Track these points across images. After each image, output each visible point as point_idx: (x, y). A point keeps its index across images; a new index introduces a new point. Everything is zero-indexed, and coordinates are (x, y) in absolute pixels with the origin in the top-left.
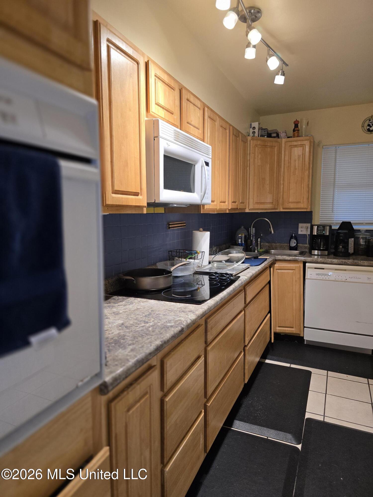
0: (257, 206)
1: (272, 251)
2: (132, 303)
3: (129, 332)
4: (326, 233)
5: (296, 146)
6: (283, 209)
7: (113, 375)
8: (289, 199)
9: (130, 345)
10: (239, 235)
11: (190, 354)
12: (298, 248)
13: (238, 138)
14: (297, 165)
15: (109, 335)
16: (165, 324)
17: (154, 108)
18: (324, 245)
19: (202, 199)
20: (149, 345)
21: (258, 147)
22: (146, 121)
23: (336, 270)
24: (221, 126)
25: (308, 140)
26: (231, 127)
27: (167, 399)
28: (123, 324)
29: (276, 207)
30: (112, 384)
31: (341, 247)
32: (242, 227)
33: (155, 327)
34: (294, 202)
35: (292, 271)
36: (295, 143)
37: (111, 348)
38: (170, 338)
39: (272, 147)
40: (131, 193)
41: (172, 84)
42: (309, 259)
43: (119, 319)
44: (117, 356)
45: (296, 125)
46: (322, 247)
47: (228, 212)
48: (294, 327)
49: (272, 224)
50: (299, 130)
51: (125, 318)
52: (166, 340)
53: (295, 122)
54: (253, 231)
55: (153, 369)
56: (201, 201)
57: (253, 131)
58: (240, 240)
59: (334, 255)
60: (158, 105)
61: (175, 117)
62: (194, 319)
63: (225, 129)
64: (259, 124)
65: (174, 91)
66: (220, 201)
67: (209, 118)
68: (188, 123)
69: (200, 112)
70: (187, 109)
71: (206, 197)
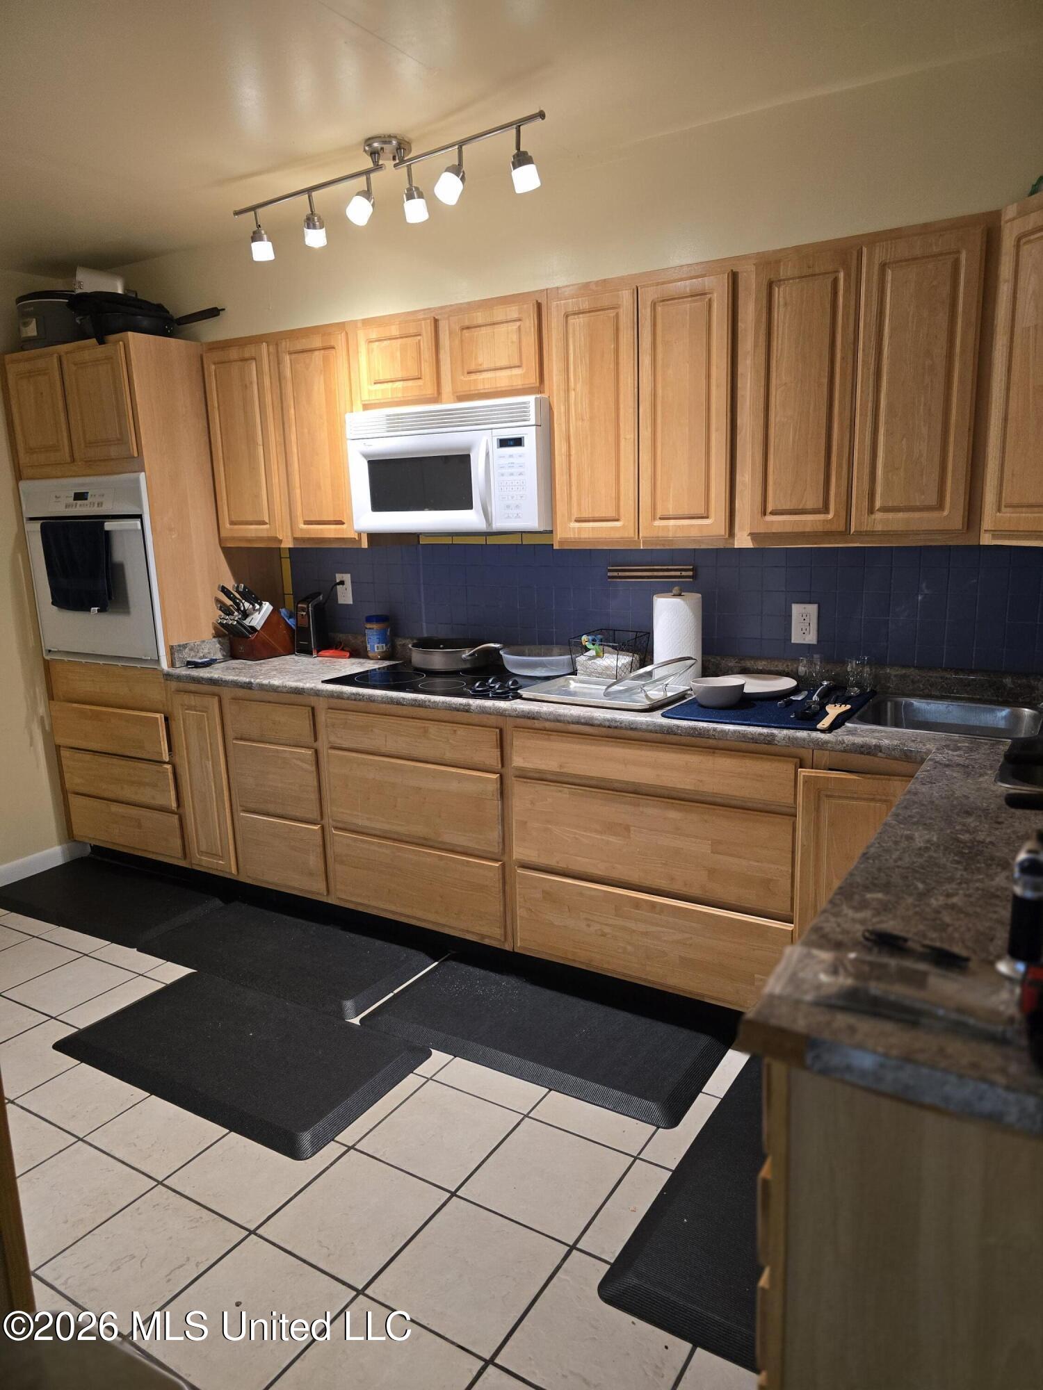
24: (658, 303)
41: (412, 329)
56: (490, 524)
60: (378, 383)
65: (419, 338)
66: (658, 516)
67: (569, 318)
68: (468, 373)
69: (519, 327)
70: (462, 350)
71: (511, 515)
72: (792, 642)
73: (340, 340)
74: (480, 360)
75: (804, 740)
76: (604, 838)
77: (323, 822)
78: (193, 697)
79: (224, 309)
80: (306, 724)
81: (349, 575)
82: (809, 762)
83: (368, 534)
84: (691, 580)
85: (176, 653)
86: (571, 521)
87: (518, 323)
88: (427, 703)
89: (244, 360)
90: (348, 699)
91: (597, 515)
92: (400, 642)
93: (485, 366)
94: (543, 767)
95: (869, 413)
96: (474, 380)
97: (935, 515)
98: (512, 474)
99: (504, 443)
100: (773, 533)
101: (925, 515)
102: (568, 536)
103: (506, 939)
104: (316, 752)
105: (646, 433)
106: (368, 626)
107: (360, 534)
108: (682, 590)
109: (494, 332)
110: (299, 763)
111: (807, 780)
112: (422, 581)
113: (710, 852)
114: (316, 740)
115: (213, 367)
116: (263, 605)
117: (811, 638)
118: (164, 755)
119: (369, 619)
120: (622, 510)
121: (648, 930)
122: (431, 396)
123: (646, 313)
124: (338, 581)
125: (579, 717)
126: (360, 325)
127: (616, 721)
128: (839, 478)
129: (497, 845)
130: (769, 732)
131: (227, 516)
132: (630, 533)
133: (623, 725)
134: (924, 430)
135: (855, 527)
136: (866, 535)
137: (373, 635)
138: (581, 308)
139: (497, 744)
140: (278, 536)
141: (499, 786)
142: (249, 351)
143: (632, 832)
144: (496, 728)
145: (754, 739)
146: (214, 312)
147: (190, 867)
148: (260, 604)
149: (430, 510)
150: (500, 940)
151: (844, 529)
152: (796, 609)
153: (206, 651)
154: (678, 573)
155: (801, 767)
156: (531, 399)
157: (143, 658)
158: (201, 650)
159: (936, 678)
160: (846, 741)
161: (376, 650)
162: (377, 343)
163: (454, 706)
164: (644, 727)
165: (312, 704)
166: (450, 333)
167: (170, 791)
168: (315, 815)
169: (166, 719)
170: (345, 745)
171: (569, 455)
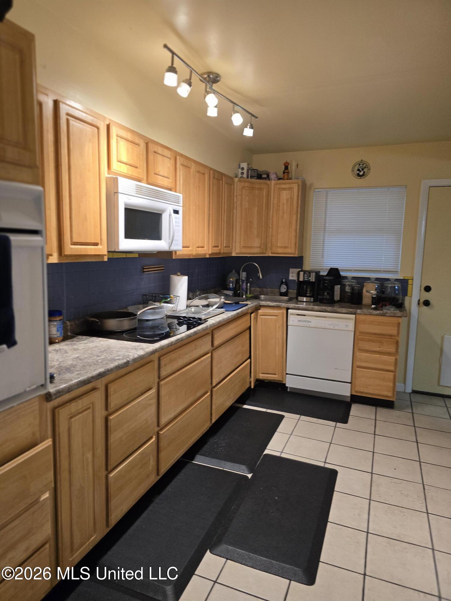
0: (244, 250)
1: (261, 297)
2: (93, 342)
3: (81, 363)
4: (312, 279)
5: (284, 189)
6: (272, 253)
7: (57, 388)
8: (277, 243)
9: (77, 371)
10: (230, 278)
11: (138, 384)
12: (289, 294)
13: (221, 182)
14: (285, 209)
15: (63, 365)
16: (114, 358)
17: (116, 166)
18: (310, 291)
19: (170, 245)
20: (93, 371)
21: (246, 189)
22: (107, 178)
23: (317, 316)
24: (198, 172)
25: (297, 183)
26: (211, 172)
27: (111, 418)
28: (78, 357)
29: (265, 252)
30: (55, 394)
31: (326, 293)
32: (234, 271)
33: (104, 360)
34: (282, 247)
35: (275, 317)
36: (284, 186)
37: (61, 373)
38: (114, 368)
39: (260, 189)
40: (90, 244)
41: (137, 140)
42: (291, 305)
43: (76, 354)
44: (64, 378)
45: (286, 168)
46: (309, 294)
47: (208, 256)
48: (277, 374)
49: (260, 269)
50: (288, 172)
51: (82, 353)
52: (110, 369)
53: (285, 164)
54: (244, 275)
55: (96, 390)
56: (169, 248)
57: (242, 171)
58: (231, 285)
59: (320, 302)
60: (121, 162)
61: (140, 171)
62: (142, 355)
63: (204, 174)
64: (248, 165)
65: (138, 147)
67: (182, 166)
68: (156, 174)
69: (170, 161)
70: (154, 162)
71: (176, 244)
74: (160, 170)
93: (160, 173)
98: (176, 226)
99: (175, 212)
100: (214, 253)
109: (163, 160)
138: (184, 164)
156: (180, 195)
162: (120, 139)
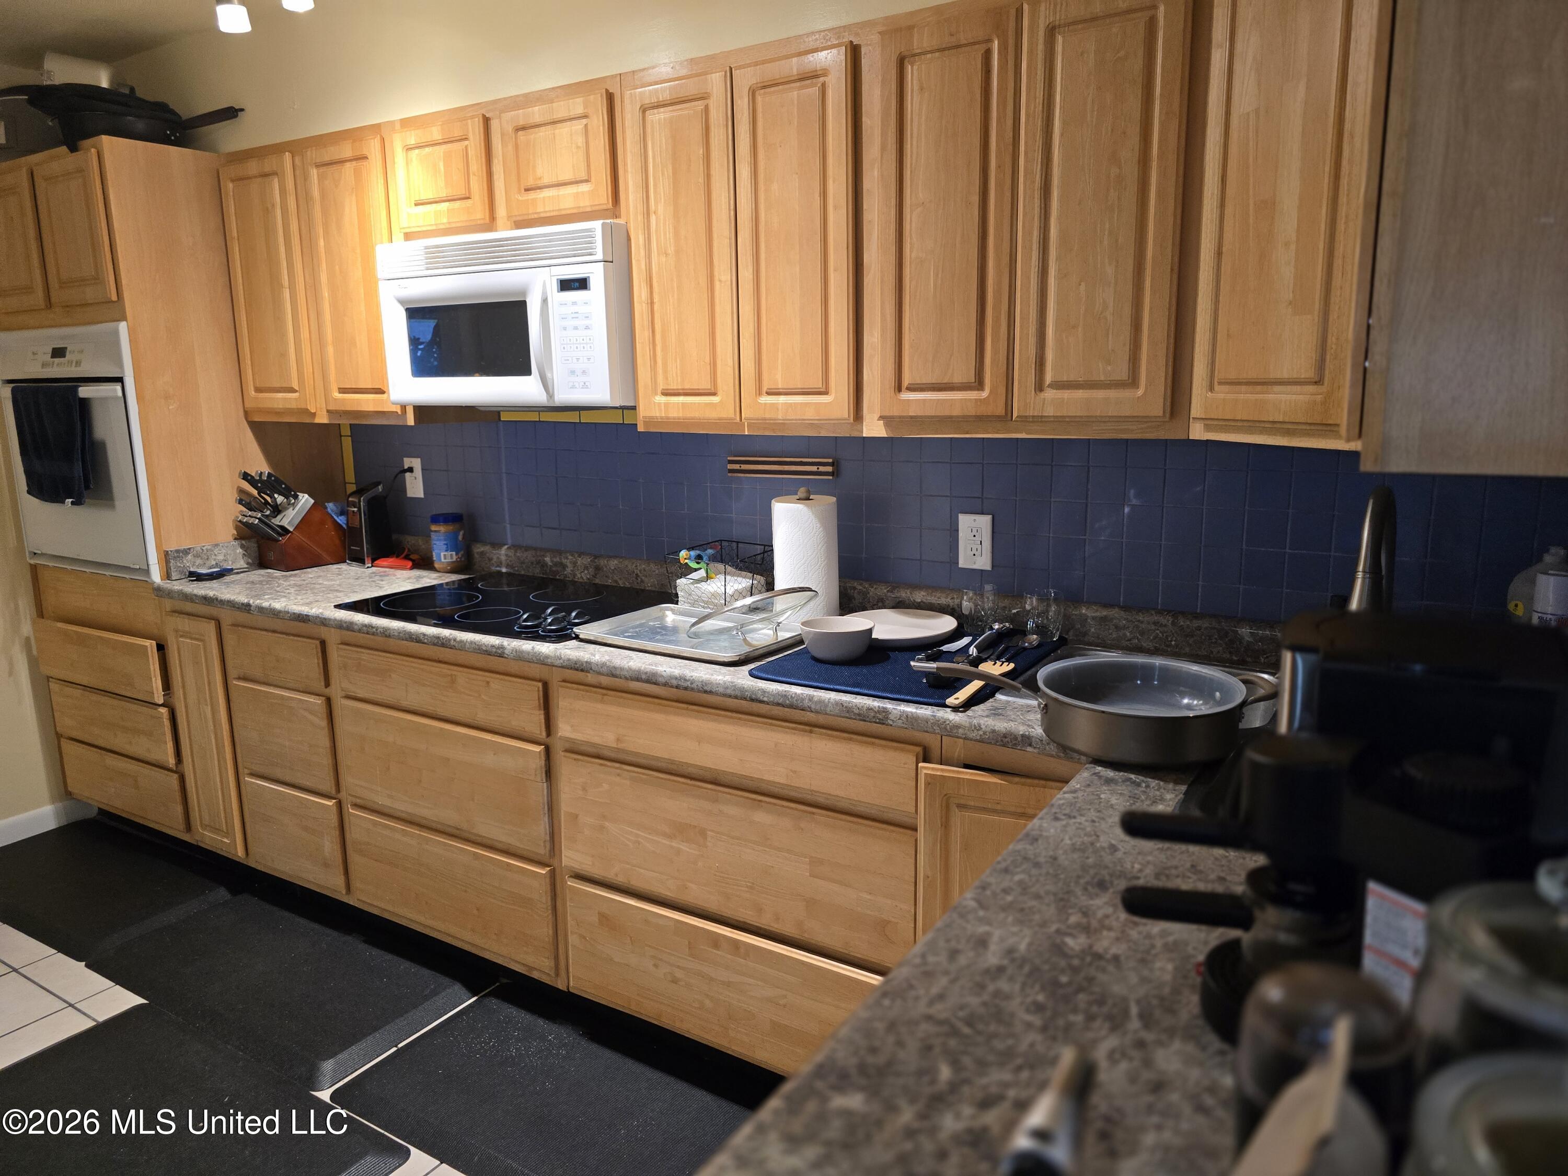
19: (551, 391)
41: (458, 130)
56: (551, 397)
65: (466, 143)
66: (765, 389)
67: (648, 112)
68: (526, 190)
69: (586, 125)
70: (517, 157)
71: (577, 385)
72: (960, 566)
73: (373, 147)
74: (540, 171)
75: (927, 721)
76: (674, 844)
77: (339, 796)
78: (186, 620)
79: (242, 110)
80: (315, 662)
81: (419, 460)
82: (936, 753)
83: (414, 406)
84: (831, 478)
85: (172, 561)
86: (656, 394)
87: (584, 121)
88: (452, 643)
89: (266, 175)
90: (360, 631)
91: (687, 387)
92: (478, 549)
93: (546, 181)
94: (596, 740)
95: (1035, 246)
96: (533, 199)
97: (1127, 394)
98: (576, 328)
99: (566, 285)
100: (912, 417)
101: (1112, 394)
102: (653, 415)
103: (557, 975)
104: (329, 701)
105: (746, 274)
106: (433, 528)
107: (404, 407)
108: (809, 492)
109: (554, 134)
110: (306, 714)
111: (932, 781)
112: (504, 470)
113: (808, 874)
114: (327, 685)
115: (231, 185)
116: (300, 497)
117: (983, 562)
118: (156, 695)
119: (435, 519)
120: (719, 381)
121: (731, 980)
122: (482, 222)
123: (742, 104)
124: (406, 467)
125: (639, 671)
126: (398, 126)
127: (686, 680)
128: (995, 341)
129: (542, 844)
130: (881, 705)
131: (252, 383)
132: (729, 412)
133: (694, 686)
134: (1110, 270)
135: (1018, 413)
136: (1033, 422)
137: (440, 540)
138: (661, 99)
139: (540, 705)
140: (309, 408)
141: (543, 762)
142: (269, 164)
143: (709, 839)
144: (540, 681)
145: (863, 715)
146: (231, 113)
147: (196, 844)
148: (296, 497)
149: (481, 375)
150: (548, 975)
151: (1003, 413)
152: (966, 522)
153: (221, 557)
154: (814, 468)
155: (925, 761)
156: (596, 226)
157: (132, 566)
158: (213, 557)
159: (1149, 623)
160: (983, 727)
161: (443, 560)
162: (417, 151)
163: (484, 648)
164: (721, 690)
165: (323, 636)
166: (503, 135)
167: (166, 743)
168: (327, 785)
169: (161, 648)
170: (361, 694)
171: (652, 303)
